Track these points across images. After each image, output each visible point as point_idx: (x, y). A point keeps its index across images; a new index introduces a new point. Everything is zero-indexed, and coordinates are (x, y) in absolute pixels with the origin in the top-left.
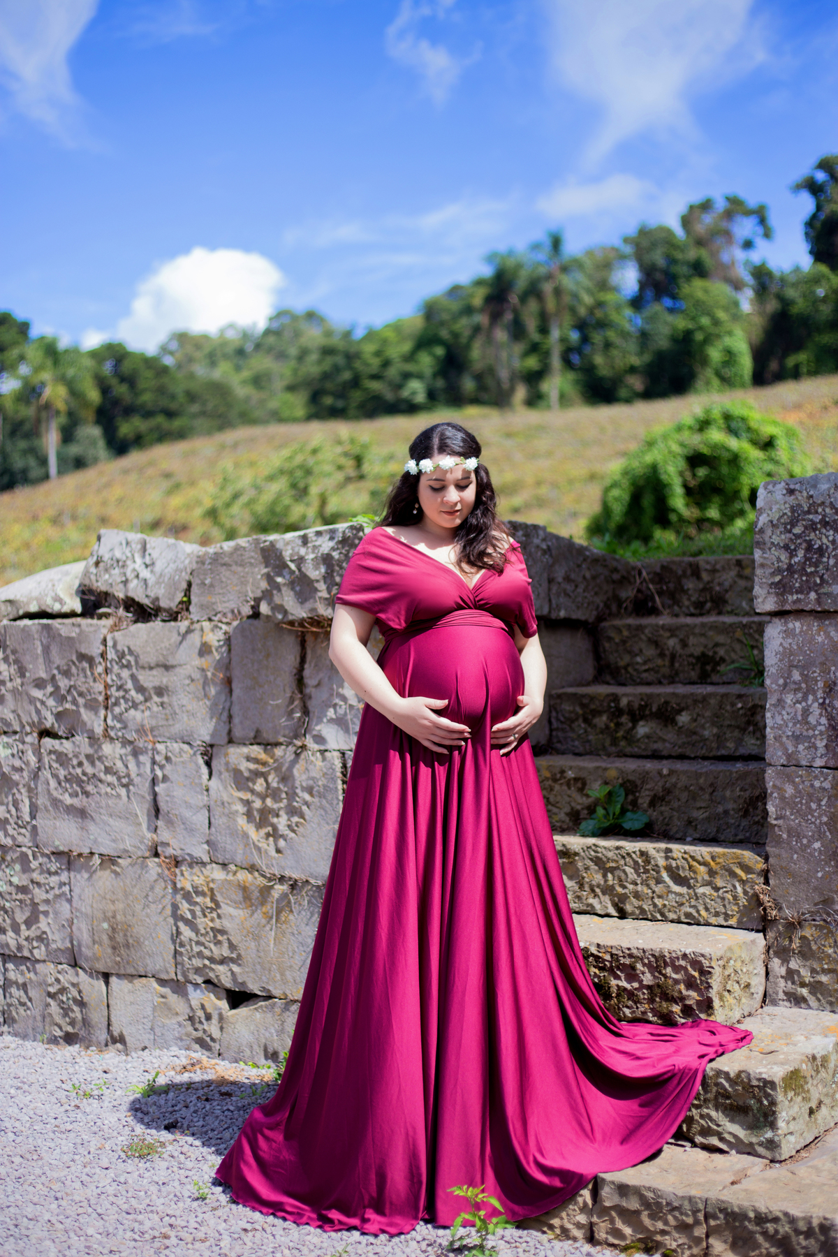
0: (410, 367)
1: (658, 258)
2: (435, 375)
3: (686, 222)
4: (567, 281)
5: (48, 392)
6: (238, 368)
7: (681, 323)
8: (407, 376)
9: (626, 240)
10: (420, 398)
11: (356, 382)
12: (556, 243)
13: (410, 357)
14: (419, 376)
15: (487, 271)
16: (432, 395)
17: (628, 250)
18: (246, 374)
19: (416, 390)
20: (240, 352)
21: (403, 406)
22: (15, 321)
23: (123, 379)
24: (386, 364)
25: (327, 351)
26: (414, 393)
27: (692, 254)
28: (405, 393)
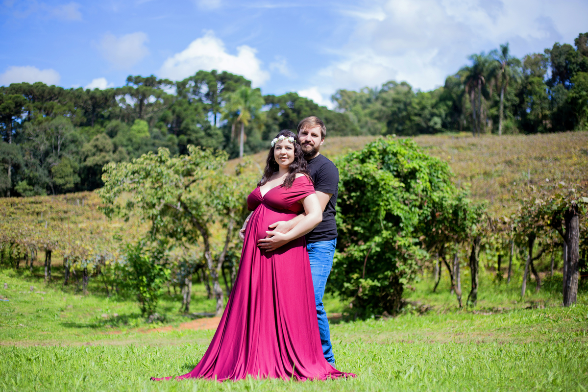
0: (435, 111)
1: (562, 60)
2: (446, 115)
3: (578, 42)
4: (509, 70)
5: (241, 115)
6: (364, 108)
7: (571, 94)
8: (433, 115)
9: (547, 51)
10: (439, 126)
11: (408, 117)
12: (505, 50)
13: (435, 106)
14: (439, 116)
15: (470, 64)
16: (444, 125)
17: (548, 56)
18: (367, 111)
19: (437, 122)
20: (369, 101)
21: (431, 130)
22: (245, 80)
23: (294, 110)
24: (423, 108)
25: (395, 101)
26: (436, 124)
27: (580, 59)
28: (431, 123)
